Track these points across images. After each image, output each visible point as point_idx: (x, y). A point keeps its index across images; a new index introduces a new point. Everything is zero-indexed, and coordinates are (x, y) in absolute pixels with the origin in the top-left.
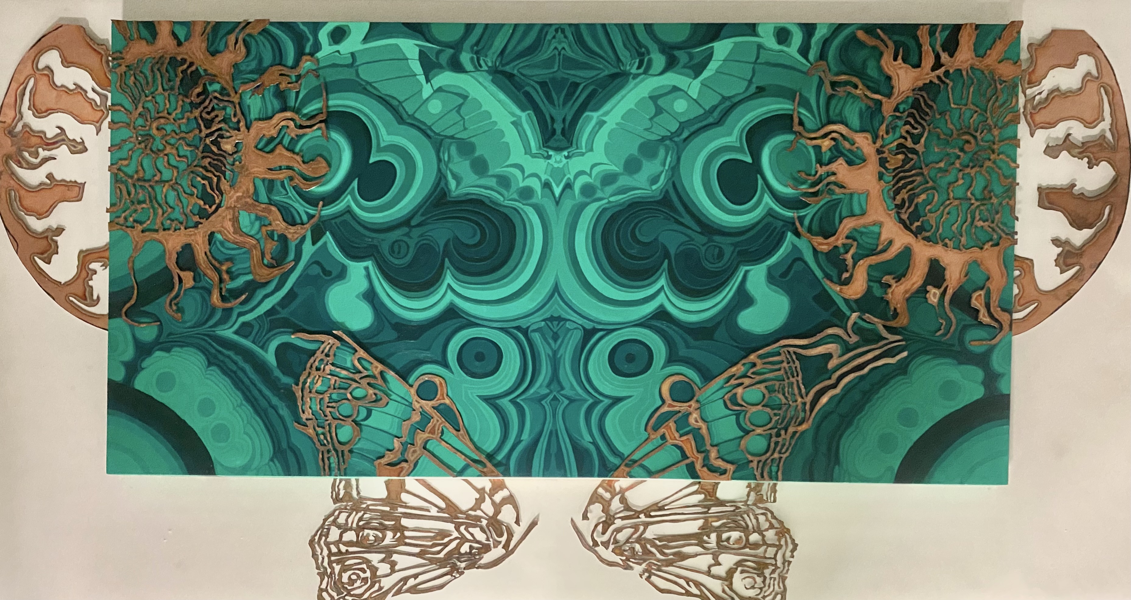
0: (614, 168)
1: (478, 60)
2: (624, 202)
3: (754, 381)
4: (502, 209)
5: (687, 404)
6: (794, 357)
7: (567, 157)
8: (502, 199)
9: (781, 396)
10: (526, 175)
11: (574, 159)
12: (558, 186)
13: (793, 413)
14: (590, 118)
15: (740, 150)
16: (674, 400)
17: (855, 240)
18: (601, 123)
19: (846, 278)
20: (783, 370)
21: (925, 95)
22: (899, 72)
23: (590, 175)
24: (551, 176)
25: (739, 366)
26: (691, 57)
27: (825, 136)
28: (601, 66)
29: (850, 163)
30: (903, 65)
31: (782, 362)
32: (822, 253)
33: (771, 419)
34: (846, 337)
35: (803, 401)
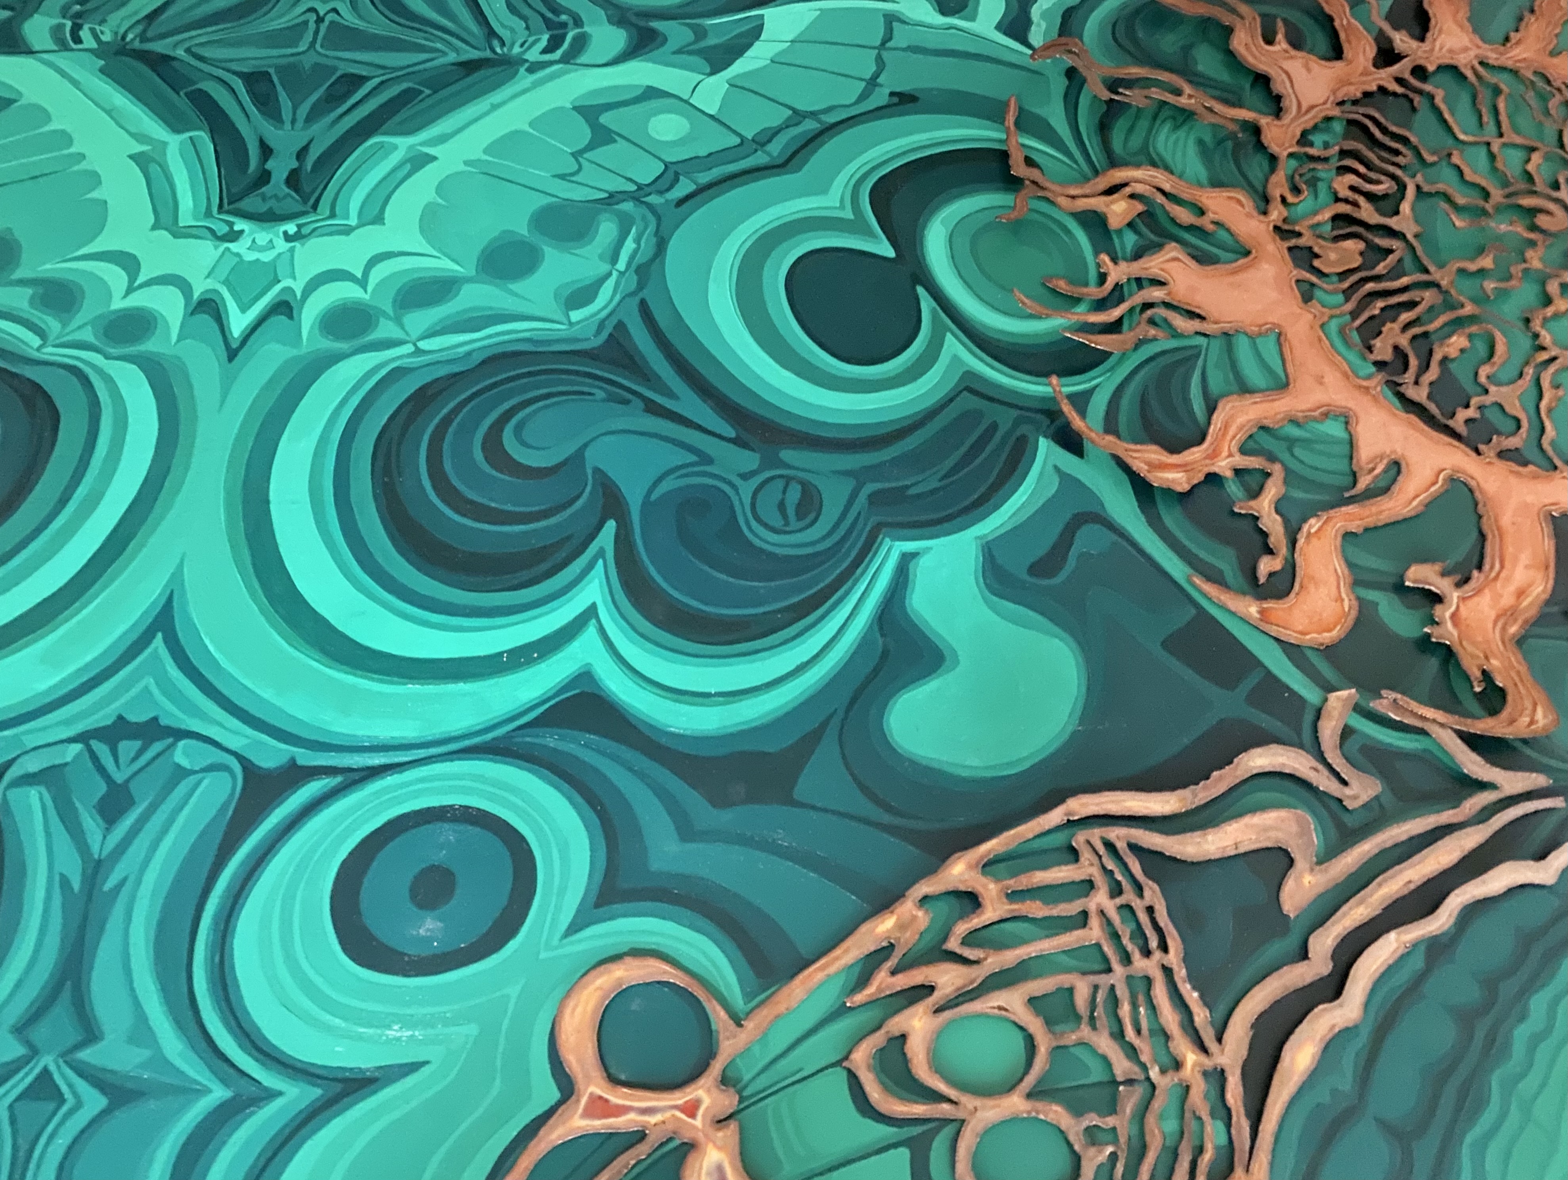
0: (446, 265)
1: (76, 29)
2: (469, 354)
3: (978, 974)
4: (28, 372)
5: (680, 1098)
6: (1136, 867)
7: (288, 238)
8: (36, 341)
9: (1105, 1043)
10: (141, 279)
11: (313, 242)
12: (244, 309)
13: (1171, 1126)
14: (387, 150)
15: (856, 226)
16: (614, 1081)
17: (1272, 458)
18: (419, 161)
19: (1271, 575)
20: (1095, 922)
21: (1377, 115)
22: (1287, 65)
23: (363, 283)
24: (227, 283)
25: (908, 907)
26: (700, 33)
27: (1111, 191)
28: (439, 45)
29: (1202, 259)
30: (1293, 52)
31: (1089, 885)
32: (1168, 492)
33: (1077, 1160)
34: (1324, 782)
35: (1208, 1063)
